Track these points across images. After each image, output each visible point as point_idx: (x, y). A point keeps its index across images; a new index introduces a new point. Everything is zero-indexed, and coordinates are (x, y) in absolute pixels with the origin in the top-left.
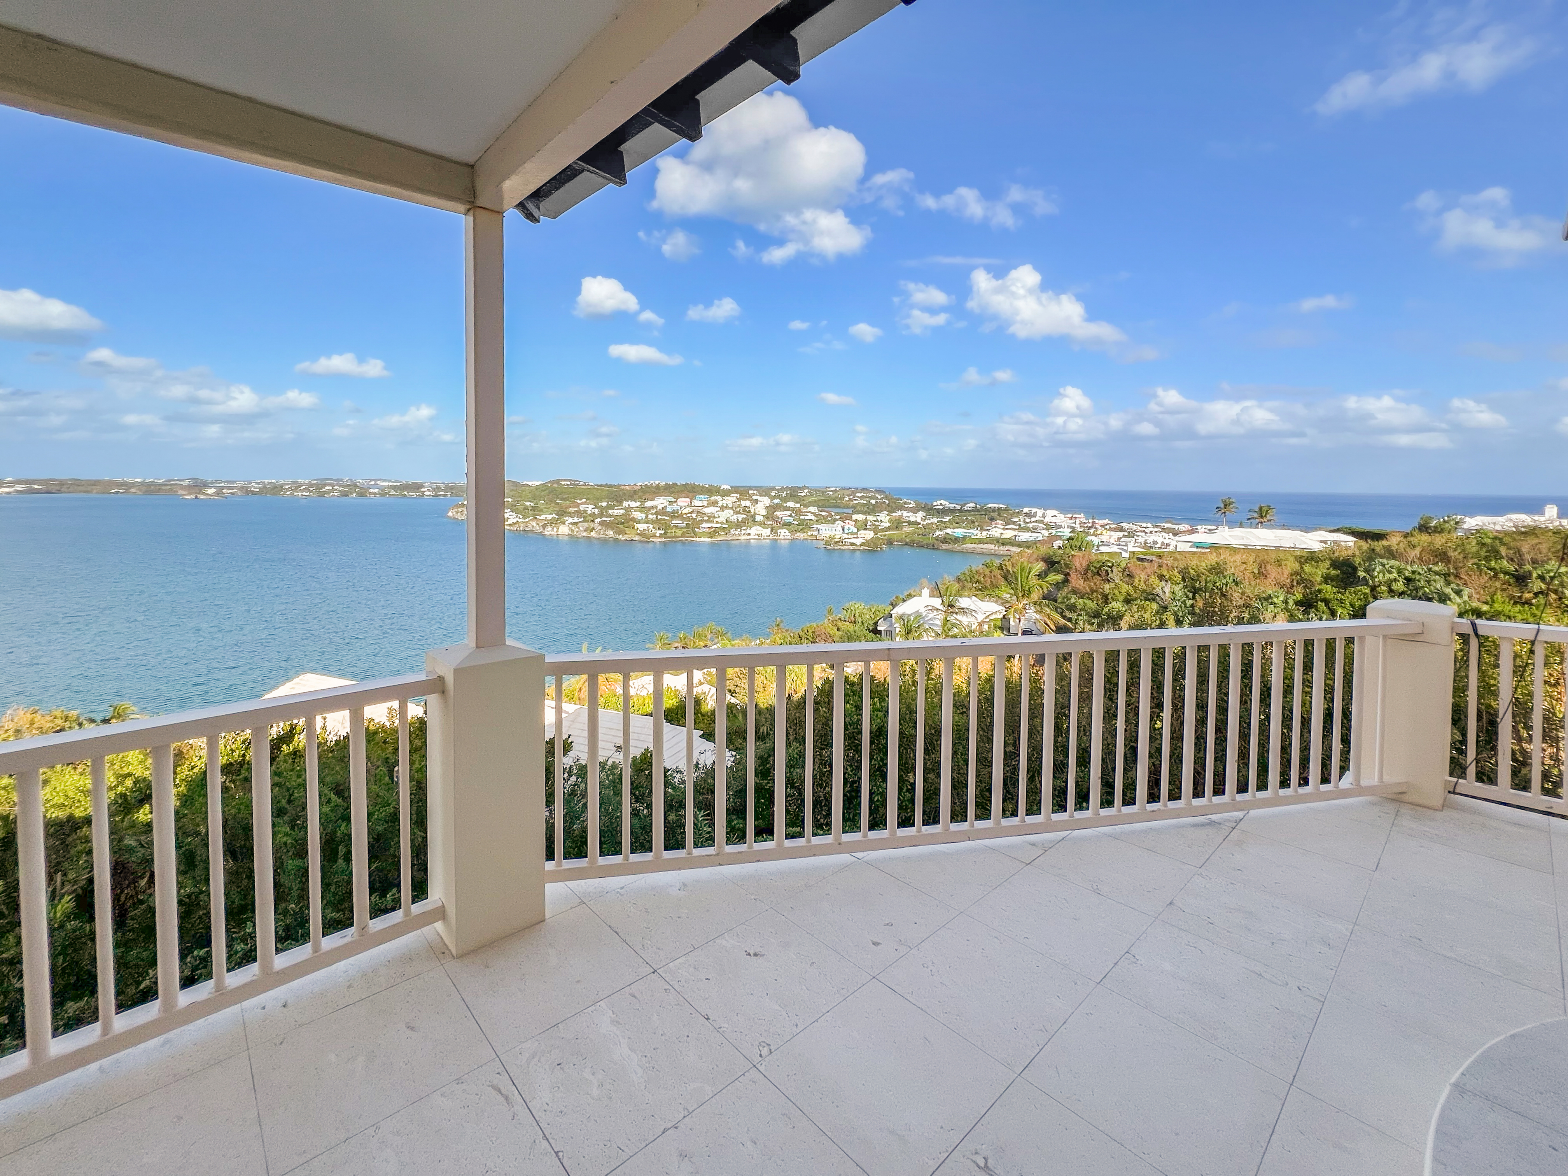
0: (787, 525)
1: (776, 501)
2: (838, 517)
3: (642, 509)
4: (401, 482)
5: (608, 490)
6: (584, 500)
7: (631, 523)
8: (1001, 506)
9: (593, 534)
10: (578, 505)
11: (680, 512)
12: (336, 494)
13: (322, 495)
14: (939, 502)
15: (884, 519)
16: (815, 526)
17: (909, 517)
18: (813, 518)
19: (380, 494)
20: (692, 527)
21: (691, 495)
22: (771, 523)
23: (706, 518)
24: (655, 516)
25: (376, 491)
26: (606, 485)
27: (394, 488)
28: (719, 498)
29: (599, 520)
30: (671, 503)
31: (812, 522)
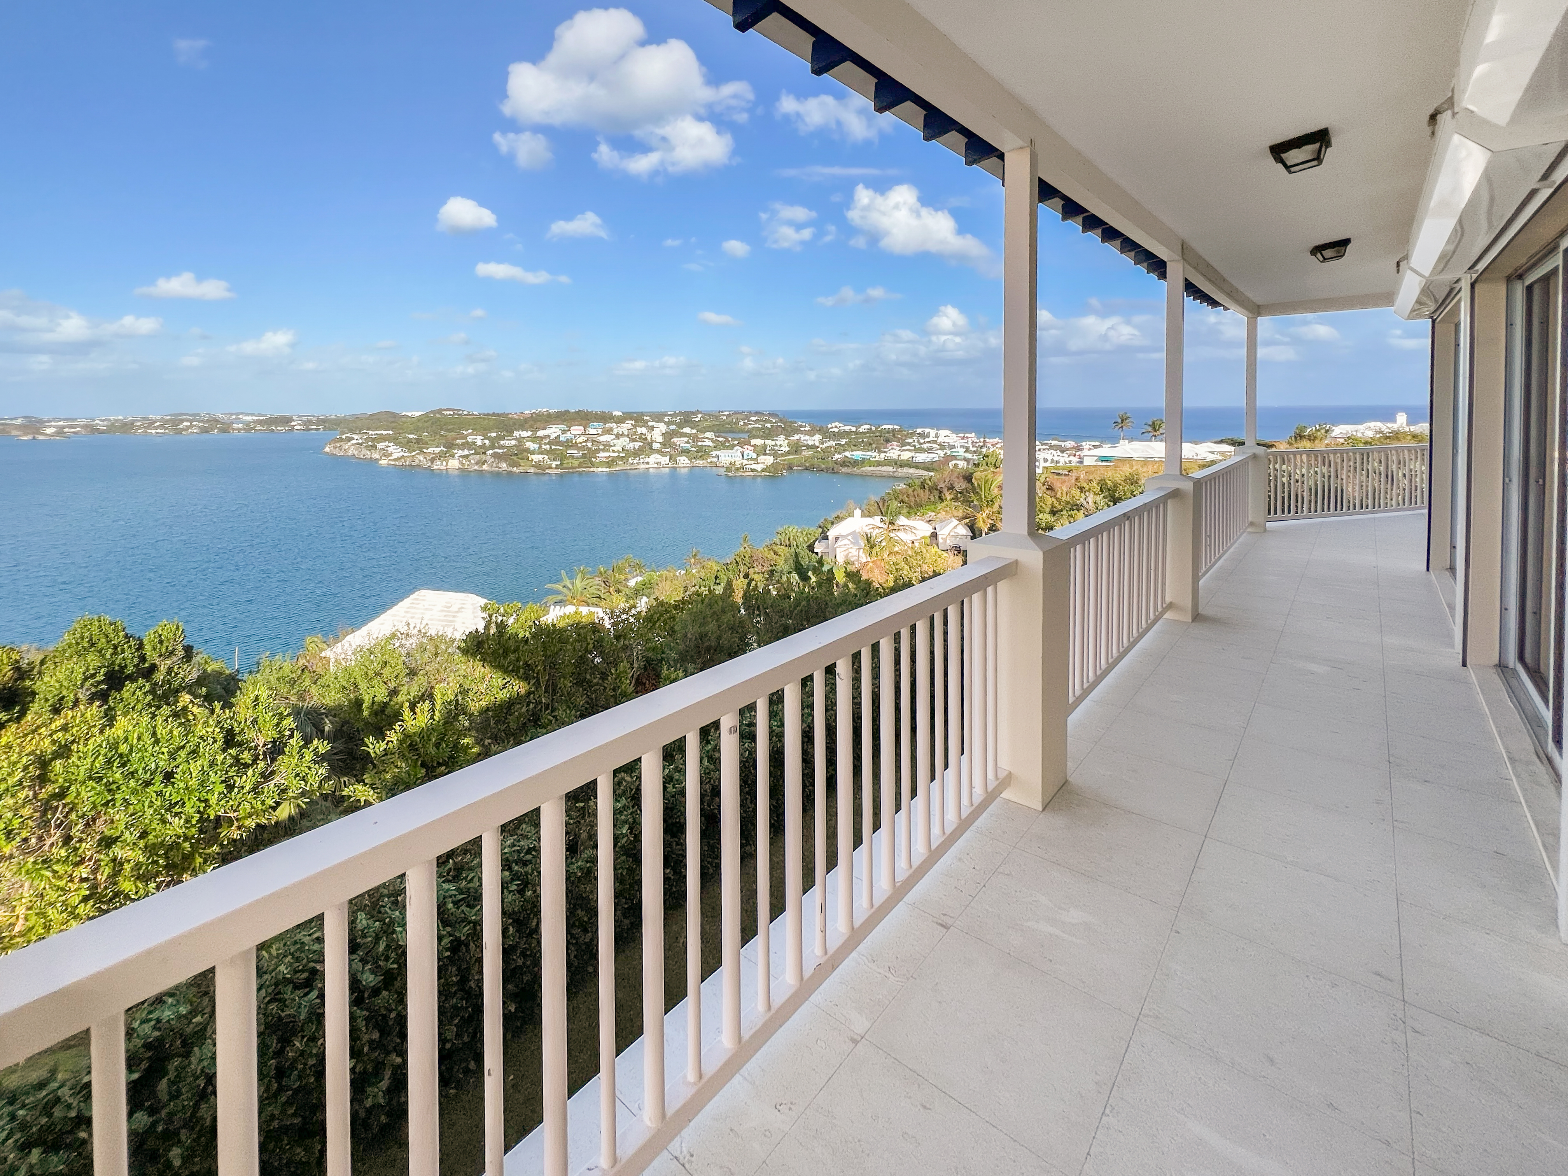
0: (685, 452)
1: (673, 427)
2: (736, 442)
3: (534, 439)
4: (266, 415)
5: (496, 420)
6: (470, 431)
7: (525, 454)
8: (896, 427)
9: (485, 467)
10: (465, 437)
11: (574, 442)
12: (195, 431)
13: (179, 432)
14: (833, 425)
15: (782, 443)
16: (714, 453)
17: (807, 441)
18: (710, 444)
19: (244, 429)
20: (588, 457)
21: (584, 422)
22: (668, 450)
23: (601, 447)
24: (548, 446)
25: (240, 426)
26: (494, 414)
27: (260, 422)
28: (614, 425)
29: (491, 452)
30: (564, 432)
31: (710, 449)
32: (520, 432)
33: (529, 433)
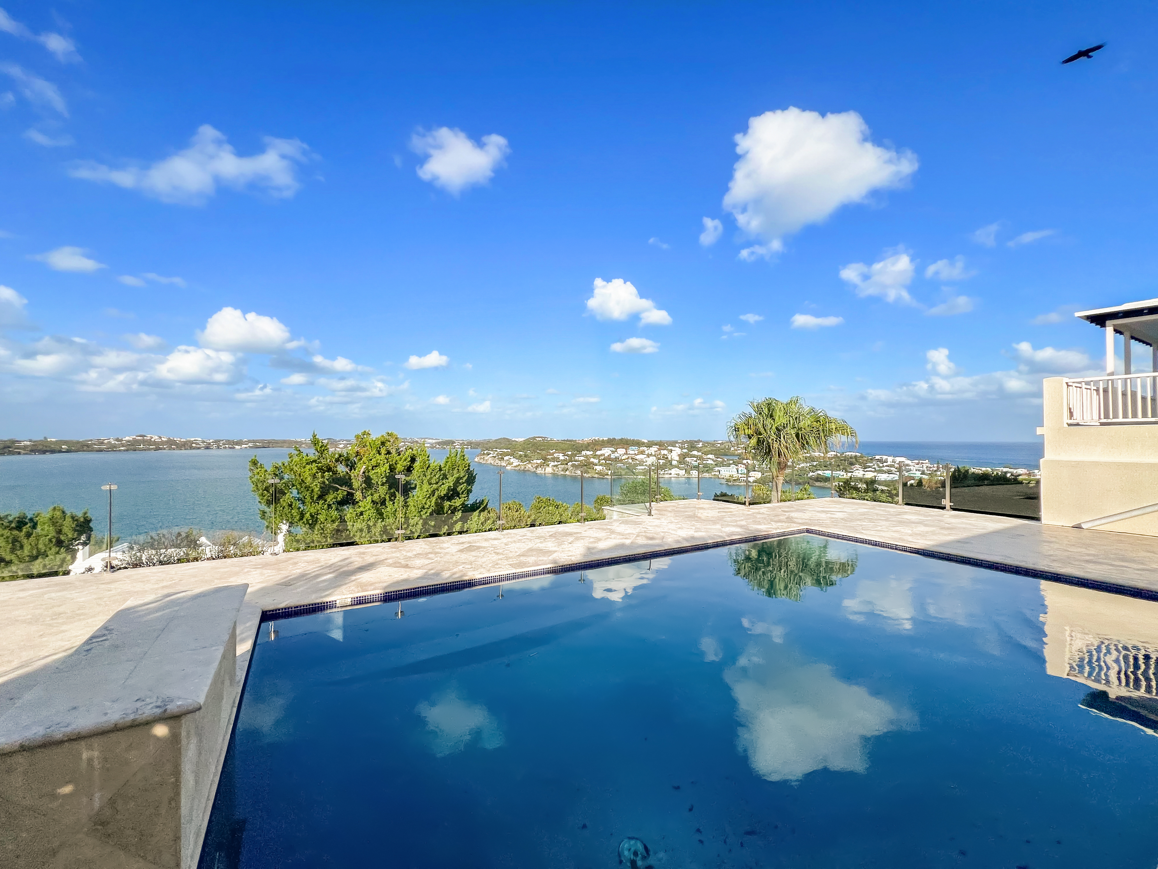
0: (695, 467)
1: (685, 451)
2: (731, 462)
5: (572, 444)
6: (556, 451)
7: (590, 465)
8: (857, 454)
9: (567, 473)
10: (553, 454)
11: (620, 459)
16: (717, 469)
20: (630, 468)
21: (625, 446)
22: (683, 466)
23: (638, 462)
24: (603, 461)
26: (571, 441)
27: (438, 443)
28: (645, 449)
29: (570, 463)
30: (613, 452)
31: (713, 466)
32: (586, 452)
33: (591, 453)
